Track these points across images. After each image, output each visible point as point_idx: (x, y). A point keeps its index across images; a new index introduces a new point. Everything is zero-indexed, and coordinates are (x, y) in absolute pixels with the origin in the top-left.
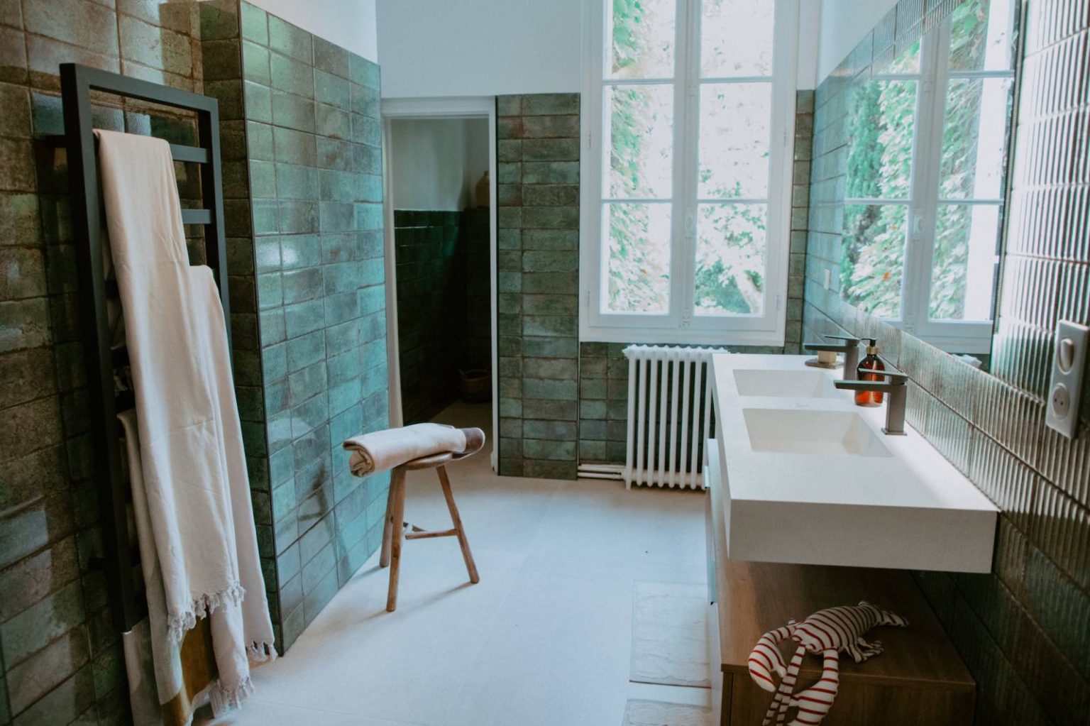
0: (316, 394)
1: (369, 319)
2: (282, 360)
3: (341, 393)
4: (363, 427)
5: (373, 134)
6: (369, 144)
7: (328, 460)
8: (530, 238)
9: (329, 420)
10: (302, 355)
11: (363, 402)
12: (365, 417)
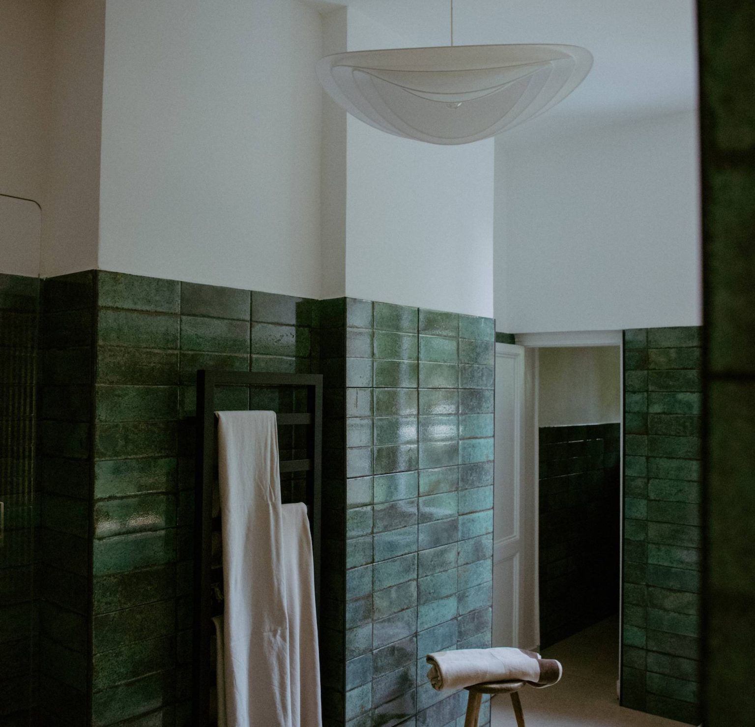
0: (403, 610)
1: (472, 542)
2: (367, 579)
3: (433, 609)
4: (458, 641)
5: (484, 378)
6: (479, 388)
7: (413, 669)
8: (655, 466)
9: (416, 633)
10: (390, 575)
11: (459, 618)
12: (460, 632)
